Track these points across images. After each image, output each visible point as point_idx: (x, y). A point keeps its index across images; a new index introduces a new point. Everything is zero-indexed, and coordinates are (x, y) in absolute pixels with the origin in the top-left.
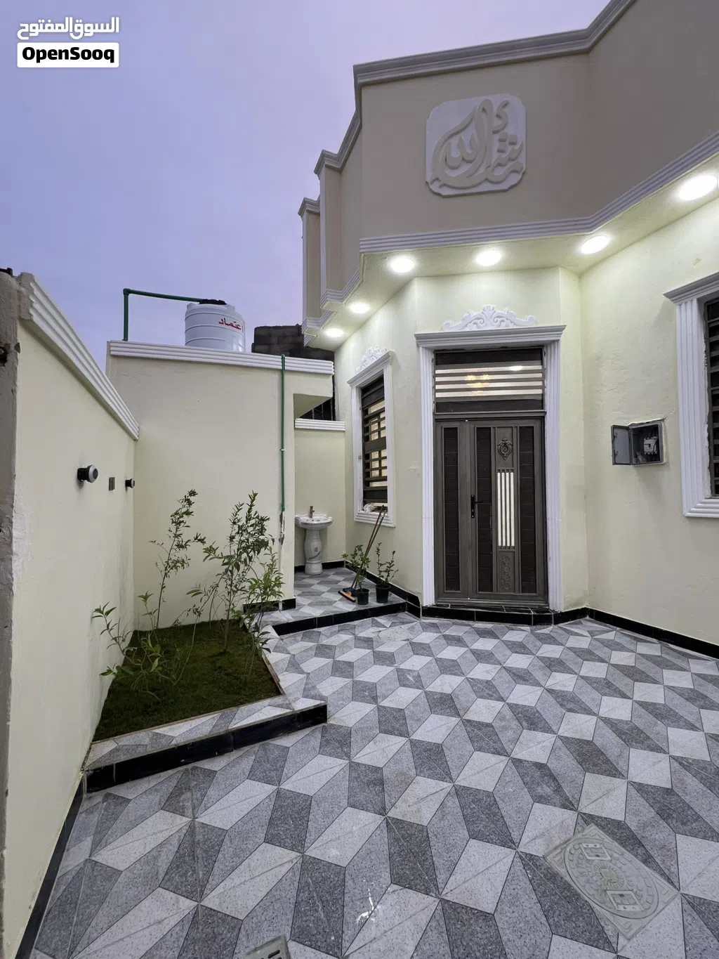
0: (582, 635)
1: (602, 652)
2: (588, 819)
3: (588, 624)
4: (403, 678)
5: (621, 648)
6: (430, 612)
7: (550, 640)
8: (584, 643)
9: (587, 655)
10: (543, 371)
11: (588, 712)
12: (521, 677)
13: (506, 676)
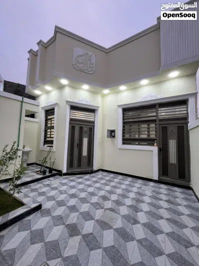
0: (100, 175)
1: (104, 178)
2: (106, 209)
3: (101, 172)
4: (61, 192)
5: (107, 176)
6: (65, 174)
7: (94, 177)
8: (100, 176)
9: (101, 179)
10: (95, 115)
11: (103, 190)
12: (89, 186)
13: (86, 186)
